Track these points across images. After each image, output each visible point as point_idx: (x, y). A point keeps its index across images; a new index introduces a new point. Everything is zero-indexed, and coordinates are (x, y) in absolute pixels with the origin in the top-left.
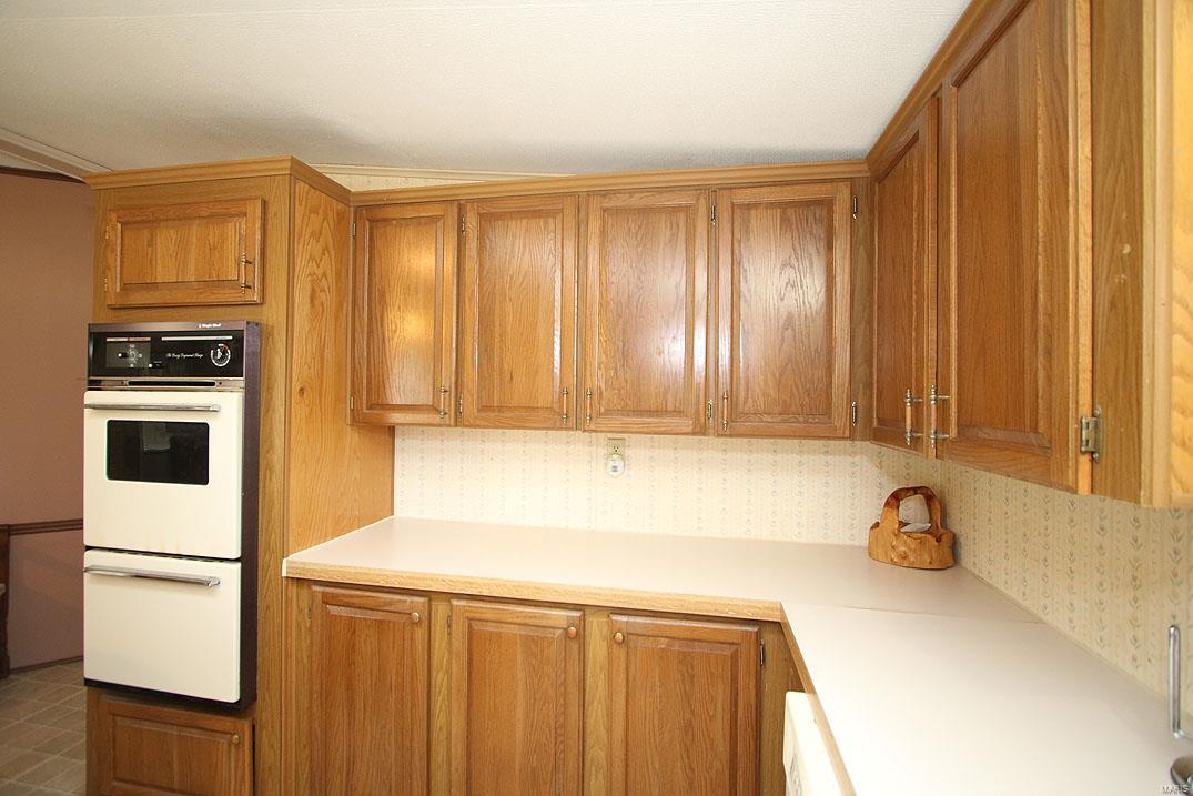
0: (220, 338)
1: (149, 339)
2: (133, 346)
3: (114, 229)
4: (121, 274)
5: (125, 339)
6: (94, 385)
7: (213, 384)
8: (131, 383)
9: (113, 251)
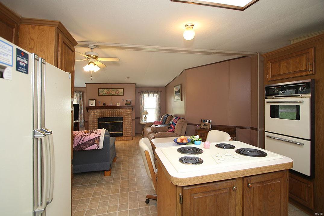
0: (302, 84)
1: (280, 87)
2: (276, 89)
3: (269, 64)
4: (271, 74)
5: (274, 87)
6: (266, 98)
7: (299, 96)
8: (275, 97)
9: (269, 69)
